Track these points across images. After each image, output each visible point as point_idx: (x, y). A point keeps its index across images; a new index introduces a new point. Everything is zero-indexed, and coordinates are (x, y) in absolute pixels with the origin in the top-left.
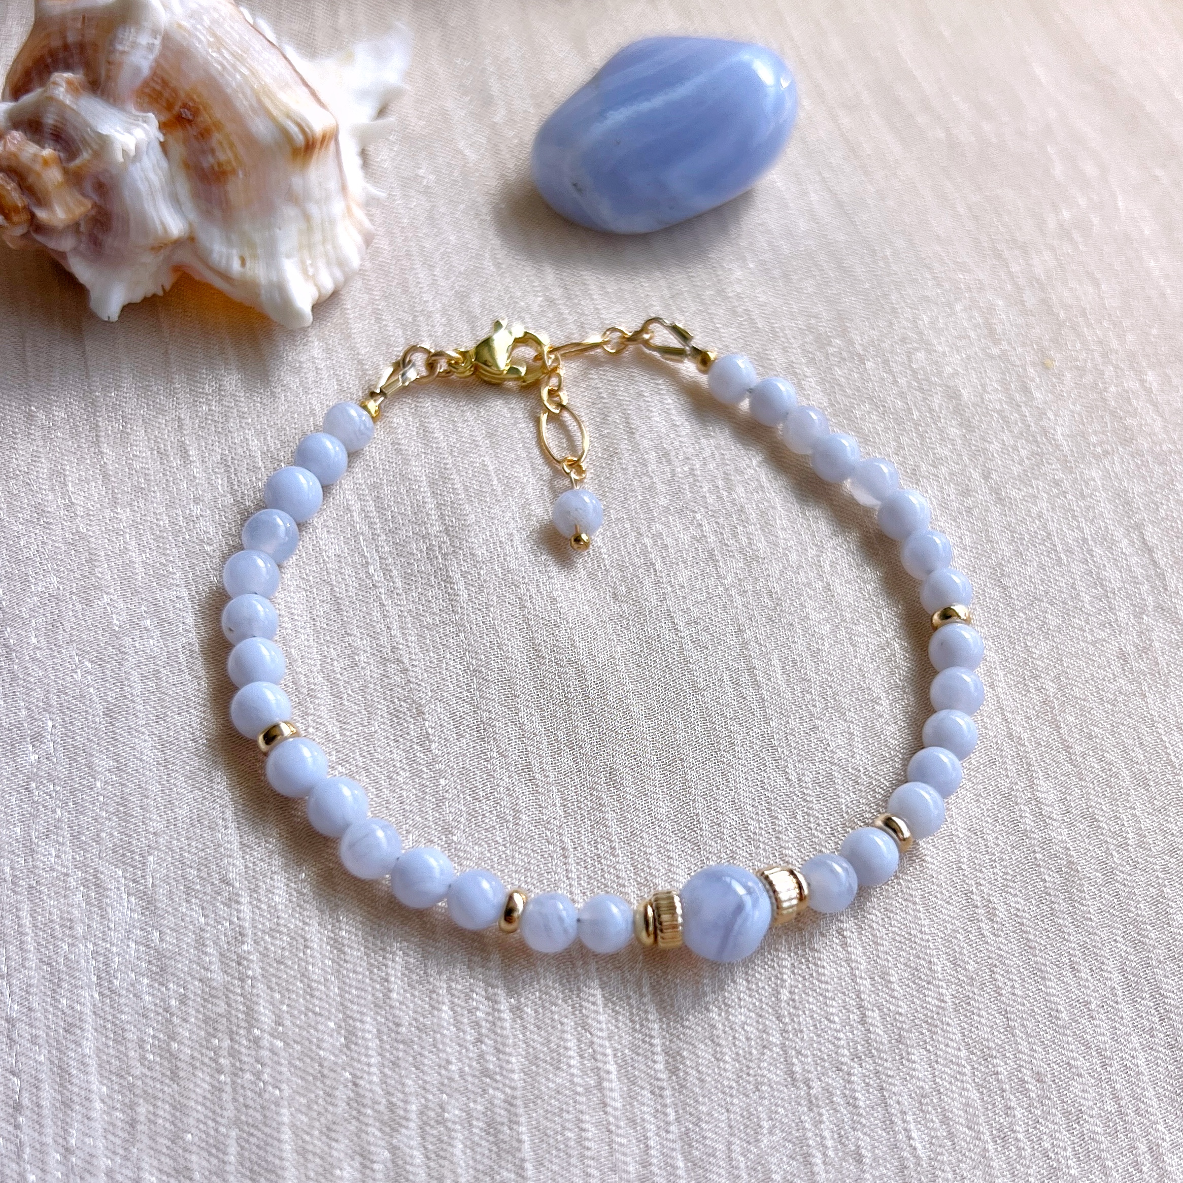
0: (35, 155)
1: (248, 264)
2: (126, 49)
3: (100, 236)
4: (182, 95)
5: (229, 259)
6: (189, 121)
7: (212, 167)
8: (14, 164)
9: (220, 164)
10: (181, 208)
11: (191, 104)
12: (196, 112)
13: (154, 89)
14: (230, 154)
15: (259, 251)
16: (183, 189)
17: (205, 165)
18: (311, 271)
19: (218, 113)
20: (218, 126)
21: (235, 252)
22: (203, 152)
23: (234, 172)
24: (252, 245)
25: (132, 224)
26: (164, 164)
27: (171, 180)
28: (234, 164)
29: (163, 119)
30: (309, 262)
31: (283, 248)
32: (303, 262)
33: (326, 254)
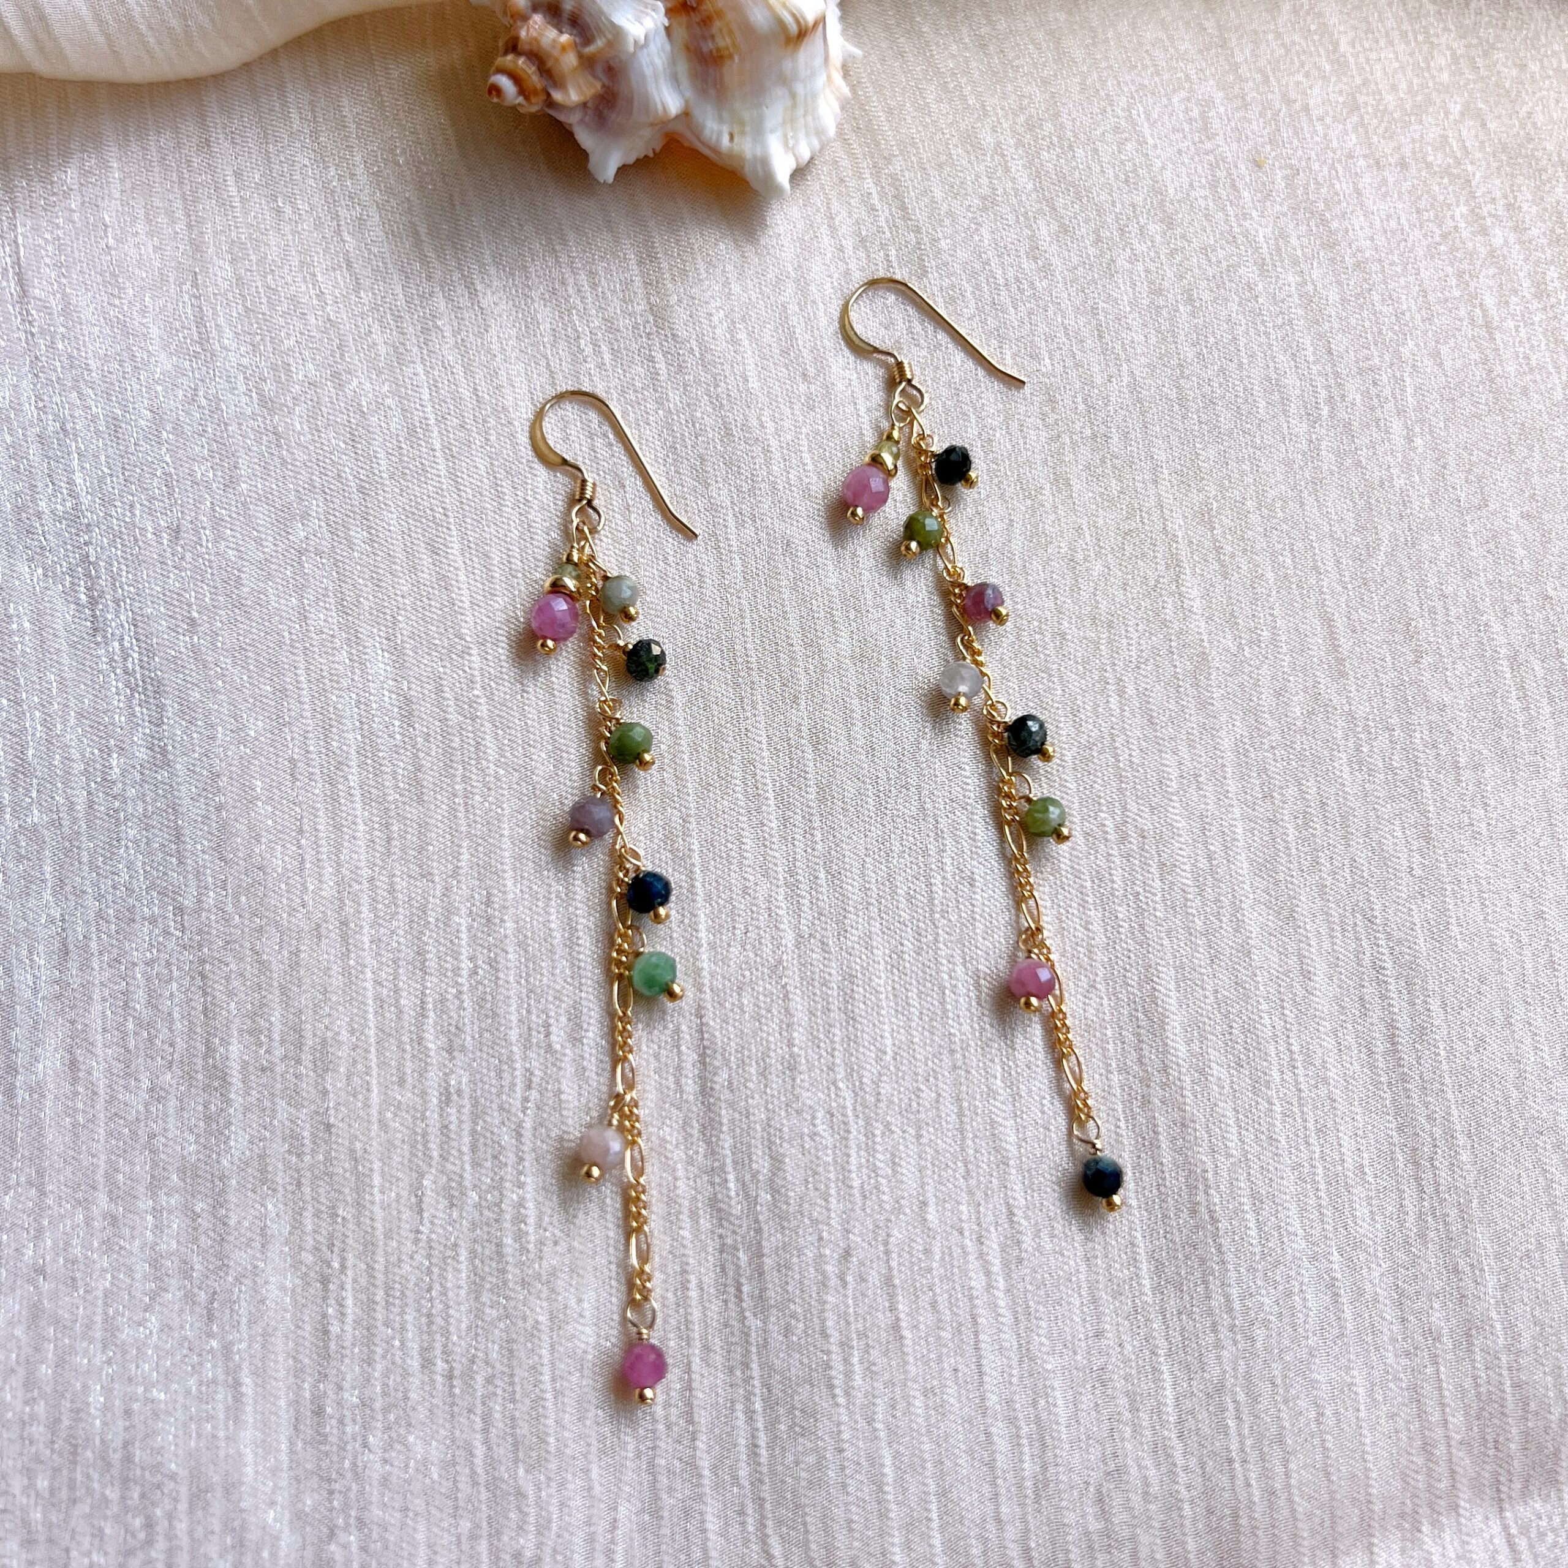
0: (554, 41)
1: (736, 140)
3: (605, 112)
5: (720, 134)
6: (693, 9)
7: (711, 51)
8: (535, 48)
9: (718, 50)
10: (679, 87)
12: (700, 1)
14: (728, 40)
15: (748, 129)
16: (682, 68)
17: (705, 50)
18: (791, 142)
19: (720, 3)
20: (720, 14)
21: (726, 130)
22: (704, 38)
23: (731, 56)
24: (741, 123)
25: (636, 104)
26: (668, 47)
27: (673, 61)
28: (731, 49)
29: (669, 5)
30: (790, 135)
31: (769, 124)
32: (785, 136)
33: (806, 126)
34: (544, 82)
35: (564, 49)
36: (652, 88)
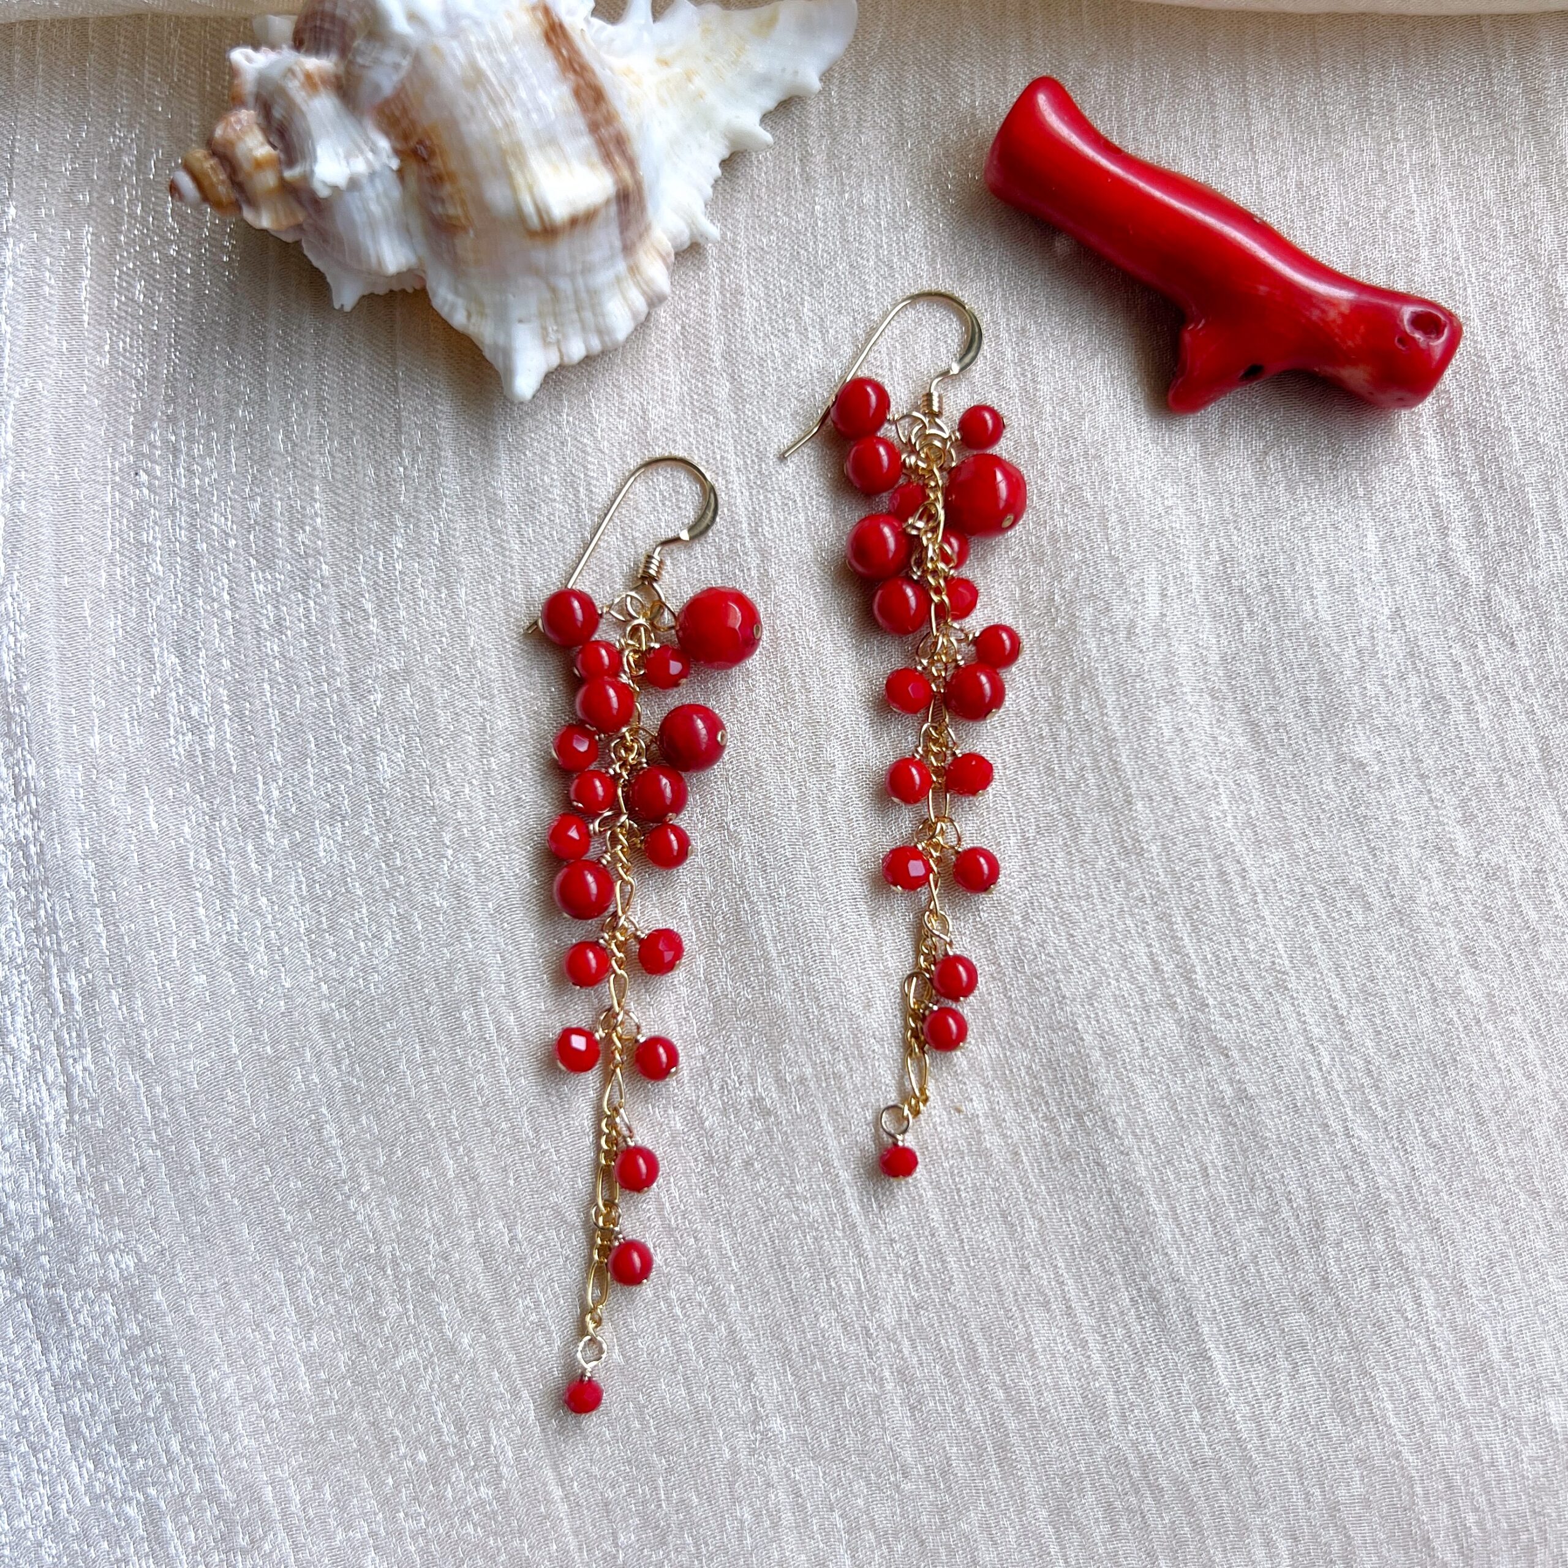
0: (255, 149)
1: (473, 320)
2: (367, 64)
4: (419, 130)
5: (453, 307)
6: (424, 160)
7: (441, 215)
8: (229, 152)
9: (449, 217)
10: (411, 237)
11: (428, 143)
12: (432, 153)
13: (393, 114)
14: (460, 211)
15: (488, 311)
17: (435, 212)
18: (553, 337)
19: (454, 164)
20: (452, 177)
21: (462, 305)
22: (434, 198)
23: (464, 229)
24: (480, 304)
26: (396, 193)
27: (402, 211)
28: (463, 220)
29: (398, 146)
30: (552, 328)
31: (516, 312)
32: (544, 329)
33: (582, 321)
34: (234, 195)
35: (259, 165)
36: (366, 239)
